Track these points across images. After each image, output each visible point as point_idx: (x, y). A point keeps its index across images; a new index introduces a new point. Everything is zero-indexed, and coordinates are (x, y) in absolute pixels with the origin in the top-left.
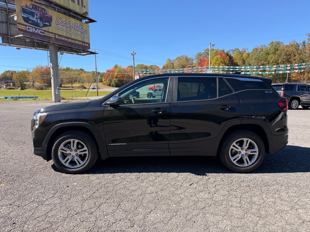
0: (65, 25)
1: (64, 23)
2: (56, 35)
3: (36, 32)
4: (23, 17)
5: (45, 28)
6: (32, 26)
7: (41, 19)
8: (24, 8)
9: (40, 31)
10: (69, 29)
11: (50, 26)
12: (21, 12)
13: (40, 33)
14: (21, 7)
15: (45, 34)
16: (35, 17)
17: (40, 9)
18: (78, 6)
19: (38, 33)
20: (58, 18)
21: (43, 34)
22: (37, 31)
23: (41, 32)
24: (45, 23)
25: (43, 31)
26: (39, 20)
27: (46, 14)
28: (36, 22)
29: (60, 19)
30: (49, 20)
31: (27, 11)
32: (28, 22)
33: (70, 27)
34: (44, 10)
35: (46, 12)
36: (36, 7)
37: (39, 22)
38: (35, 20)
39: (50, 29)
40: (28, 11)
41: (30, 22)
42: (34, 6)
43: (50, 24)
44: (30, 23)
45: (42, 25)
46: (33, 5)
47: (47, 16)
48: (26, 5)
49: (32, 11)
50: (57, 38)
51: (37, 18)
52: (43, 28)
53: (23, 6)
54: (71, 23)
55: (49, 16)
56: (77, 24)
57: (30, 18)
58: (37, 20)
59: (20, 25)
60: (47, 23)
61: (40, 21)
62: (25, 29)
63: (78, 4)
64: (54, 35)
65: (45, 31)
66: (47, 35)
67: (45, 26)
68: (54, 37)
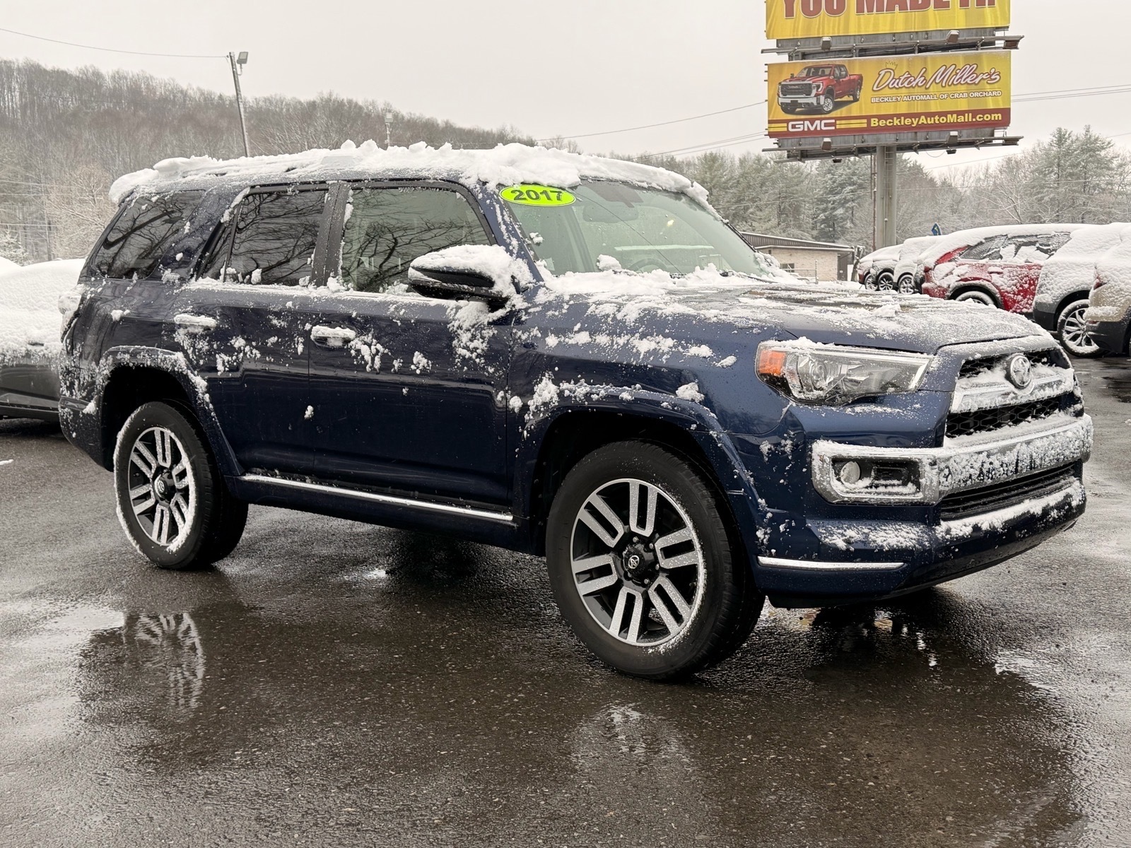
0: (905, 84)
1: (902, 78)
2: (872, 120)
3: (813, 129)
4: (782, 104)
5: (839, 111)
6: (803, 117)
7: (829, 93)
8: (787, 83)
9: (823, 122)
10: (921, 90)
11: (856, 100)
12: (778, 95)
13: (824, 128)
14: (780, 83)
15: (838, 127)
16: (814, 92)
17: (827, 71)
18: (962, 12)
19: (819, 129)
20: (883, 73)
21: (833, 128)
22: (814, 126)
23: (827, 125)
24: (839, 100)
25: (833, 121)
26: (822, 98)
27: (846, 75)
28: (815, 104)
29: (888, 74)
30: (854, 86)
31: (794, 87)
32: (792, 112)
33: (926, 83)
34: (839, 66)
35: (846, 71)
36: (817, 68)
37: (822, 103)
38: (814, 101)
39: (854, 109)
40: (797, 87)
41: (798, 110)
42: (813, 70)
43: (855, 96)
44: (798, 113)
45: (831, 108)
46: (810, 68)
47: (847, 79)
48: (792, 75)
49: (805, 82)
50: (877, 125)
51: (817, 95)
52: (834, 114)
53: (785, 80)
54: (929, 70)
55: (852, 77)
56: (954, 66)
57: (800, 101)
58: (818, 100)
59: (773, 125)
60: (845, 98)
61: (826, 98)
62: (785, 129)
63: (965, 3)
64: (865, 121)
65: (837, 119)
66: (844, 127)
67: (838, 105)
68: (865, 125)
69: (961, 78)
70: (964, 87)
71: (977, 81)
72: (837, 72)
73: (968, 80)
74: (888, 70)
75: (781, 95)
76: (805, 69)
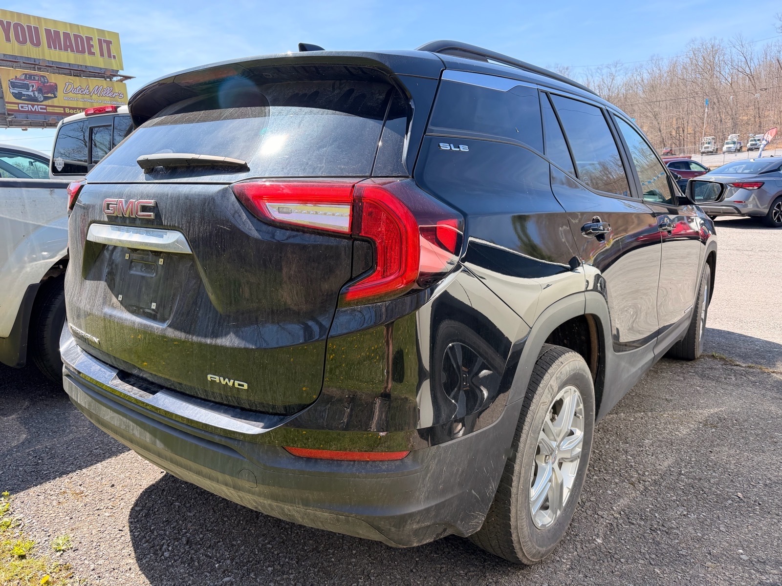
0: (80, 92)
1: (78, 89)
2: (66, 109)
3: (34, 110)
4: (13, 93)
5: (47, 101)
6: (27, 102)
7: (40, 90)
8: (14, 81)
9: (39, 107)
10: (89, 96)
11: (55, 97)
12: (10, 87)
13: (40, 110)
14: (9, 80)
15: (48, 110)
16: (31, 89)
17: (37, 78)
18: (101, 59)
19: (37, 110)
20: (67, 84)
21: (45, 111)
22: (34, 108)
23: (41, 108)
24: (46, 95)
25: (45, 107)
26: (36, 93)
27: (48, 82)
28: (33, 96)
29: (70, 86)
30: (53, 89)
31: (17, 84)
32: (20, 98)
33: (90, 93)
34: (43, 77)
35: (47, 80)
36: (31, 76)
37: (37, 96)
38: (31, 94)
39: (55, 102)
40: (19, 84)
41: (23, 98)
42: (28, 76)
43: (54, 95)
44: (23, 100)
45: (42, 99)
46: (26, 75)
47: (48, 84)
48: (16, 77)
49: (25, 82)
50: (69, 112)
51: (33, 91)
52: (45, 103)
53: (12, 79)
54: (90, 86)
55: (51, 84)
56: (102, 87)
57: (23, 93)
58: (34, 94)
59: (9, 105)
60: (49, 95)
61: (38, 93)
62: (17, 108)
63: (102, 55)
64: (62, 109)
65: (47, 106)
66: (51, 111)
67: (46, 98)
68: (63, 112)
69: (106, 93)
70: (108, 98)
71: (114, 96)
72: (42, 79)
73: (110, 95)
74: (70, 83)
75: (11, 88)
76: (23, 74)
